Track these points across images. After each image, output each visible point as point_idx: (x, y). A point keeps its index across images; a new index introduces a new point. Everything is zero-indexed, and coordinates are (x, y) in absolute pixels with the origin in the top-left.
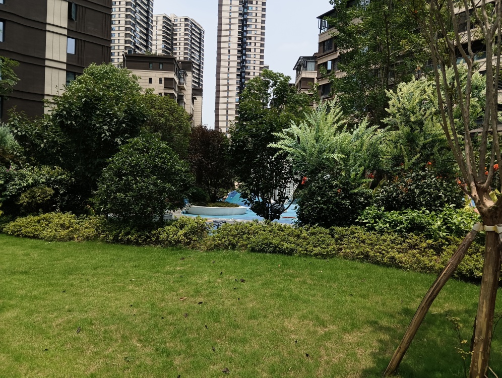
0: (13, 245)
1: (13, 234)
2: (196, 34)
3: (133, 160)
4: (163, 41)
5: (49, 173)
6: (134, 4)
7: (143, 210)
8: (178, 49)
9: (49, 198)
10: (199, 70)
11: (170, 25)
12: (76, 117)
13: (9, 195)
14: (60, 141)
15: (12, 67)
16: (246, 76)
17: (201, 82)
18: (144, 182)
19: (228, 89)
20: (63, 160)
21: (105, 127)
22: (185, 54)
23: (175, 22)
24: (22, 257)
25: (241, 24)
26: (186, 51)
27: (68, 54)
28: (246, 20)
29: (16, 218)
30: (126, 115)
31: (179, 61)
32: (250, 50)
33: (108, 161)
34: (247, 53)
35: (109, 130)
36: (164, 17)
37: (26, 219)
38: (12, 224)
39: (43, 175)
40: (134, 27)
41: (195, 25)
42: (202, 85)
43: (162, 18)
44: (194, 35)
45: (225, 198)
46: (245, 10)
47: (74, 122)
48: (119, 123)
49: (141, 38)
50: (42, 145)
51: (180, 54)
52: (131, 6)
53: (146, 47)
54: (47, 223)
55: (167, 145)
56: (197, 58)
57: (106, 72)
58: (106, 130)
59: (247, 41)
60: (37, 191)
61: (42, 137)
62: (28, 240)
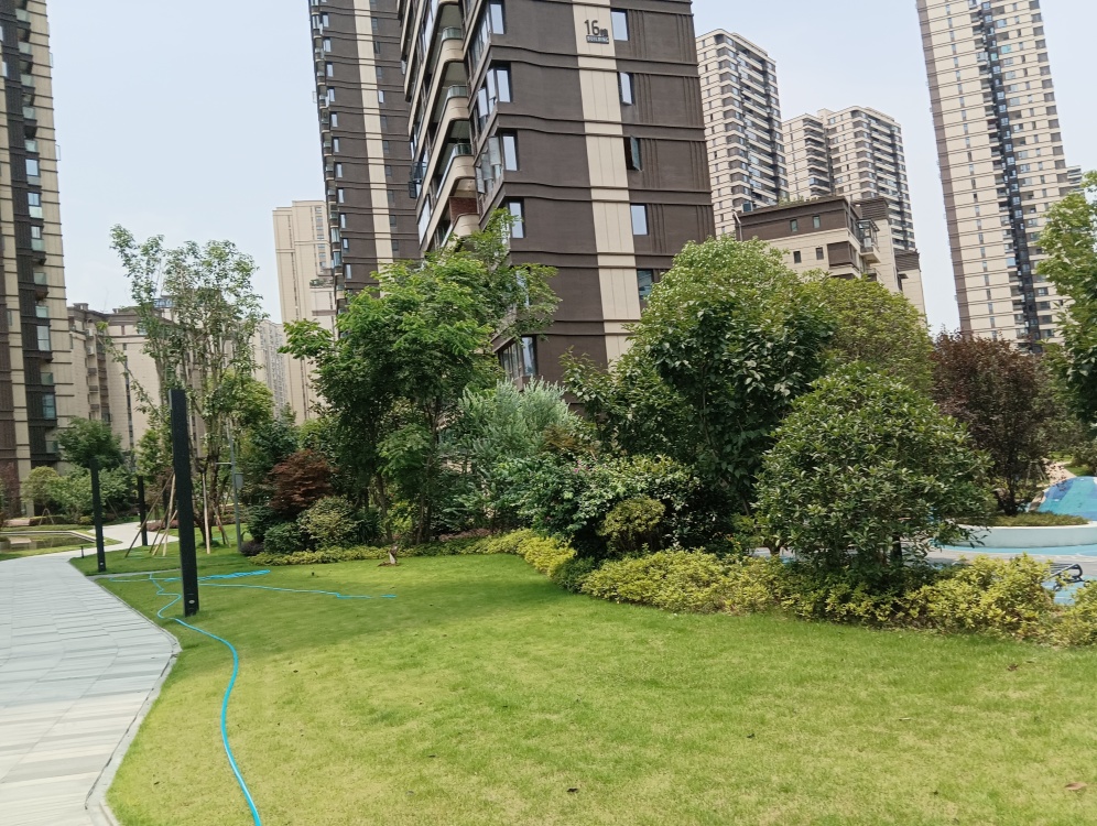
0: (608, 620)
1: (602, 596)
2: (882, 139)
3: (833, 428)
4: (810, 170)
5: (649, 470)
6: (741, 111)
7: (876, 542)
8: (845, 179)
9: (656, 521)
10: (901, 213)
11: (820, 135)
12: (689, 350)
13: (585, 519)
14: (659, 405)
15: (545, 279)
16: (1024, 203)
17: (909, 239)
18: (867, 475)
19: (982, 242)
20: (670, 441)
21: (752, 363)
22: (863, 185)
23: (829, 124)
24: (633, 647)
25: (989, 90)
26: (866, 179)
27: (635, 237)
28: (1000, 78)
29: (602, 564)
30: (792, 331)
31: (854, 204)
32: (1022, 141)
33: (773, 434)
34: (1015, 149)
35: (759, 368)
36: (804, 120)
37: (622, 565)
38: (597, 574)
39: (637, 474)
40: (746, 157)
41: (877, 120)
42: (913, 244)
43: (801, 123)
44: (877, 140)
45: (1038, 504)
46: (994, 57)
47: (686, 362)
48: (779, 349)
49: (763, 175)
50: (630, 416)
51: (852, 188)
52: (735, 117)
53: (777, 191)
54: (663, 572)
55: (904, 383)
56: (892, 187)
57: (717, 255)
58: (753, 368)
59: (1011, 123)
60: (635, 507)
61: (626, 400)
62: (632, 608)
